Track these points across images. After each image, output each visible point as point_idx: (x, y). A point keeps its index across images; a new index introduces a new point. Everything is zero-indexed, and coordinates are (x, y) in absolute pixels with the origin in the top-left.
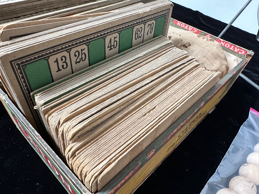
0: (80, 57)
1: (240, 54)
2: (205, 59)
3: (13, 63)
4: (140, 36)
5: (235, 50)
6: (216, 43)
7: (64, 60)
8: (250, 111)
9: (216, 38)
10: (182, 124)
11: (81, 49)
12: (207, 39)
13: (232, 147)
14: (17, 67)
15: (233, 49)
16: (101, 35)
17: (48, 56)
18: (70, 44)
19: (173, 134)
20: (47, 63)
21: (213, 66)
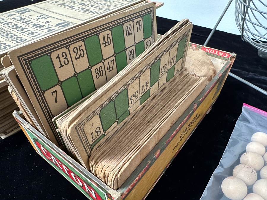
0: (79, 53)
1: (225, 57)
2: (193, 67)
3: (20, 58)
4: (131, 33)
5: (219, 54)
6: (201, 51)
7: (65, 56)
8: (243, 106)
9: (201, 46)
10: (180, 126)
11: (79, 46)
12: (192, 49)
13: (230, 140)
14: (24, 62)
15: (218, 54)
16: (95, 32)
17: (50, 52)
18: (68, 41)
19: (173, 135)
20: (50, 59)
21: (202, 71)
